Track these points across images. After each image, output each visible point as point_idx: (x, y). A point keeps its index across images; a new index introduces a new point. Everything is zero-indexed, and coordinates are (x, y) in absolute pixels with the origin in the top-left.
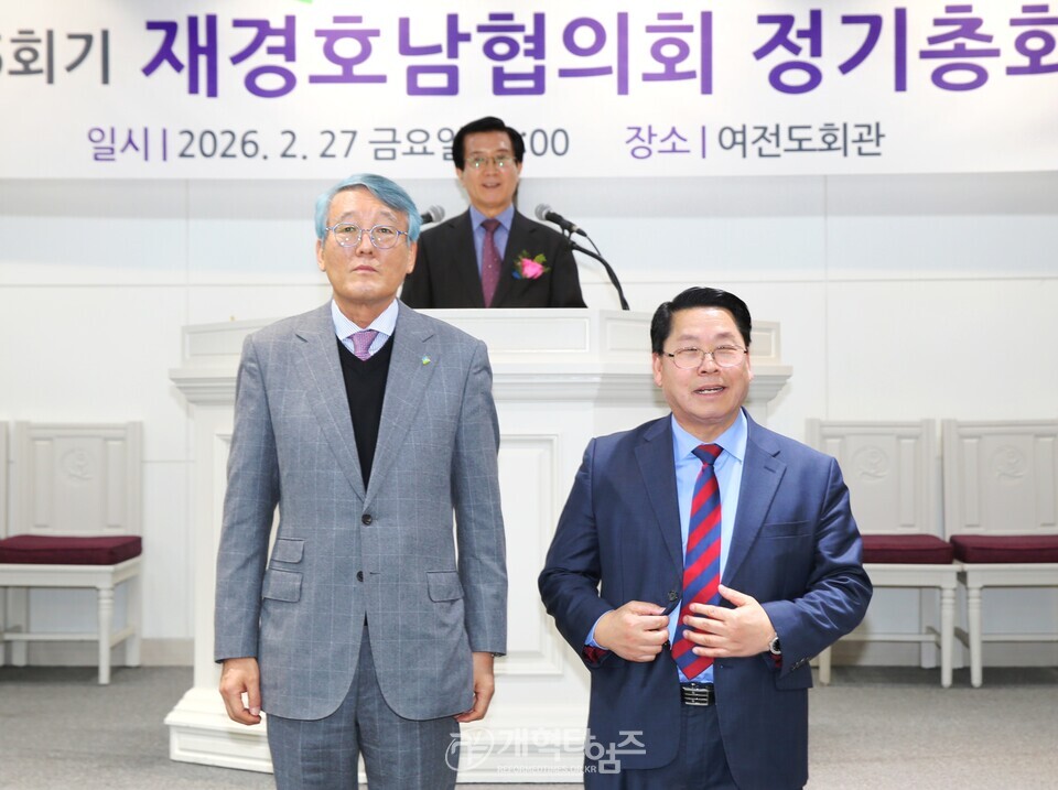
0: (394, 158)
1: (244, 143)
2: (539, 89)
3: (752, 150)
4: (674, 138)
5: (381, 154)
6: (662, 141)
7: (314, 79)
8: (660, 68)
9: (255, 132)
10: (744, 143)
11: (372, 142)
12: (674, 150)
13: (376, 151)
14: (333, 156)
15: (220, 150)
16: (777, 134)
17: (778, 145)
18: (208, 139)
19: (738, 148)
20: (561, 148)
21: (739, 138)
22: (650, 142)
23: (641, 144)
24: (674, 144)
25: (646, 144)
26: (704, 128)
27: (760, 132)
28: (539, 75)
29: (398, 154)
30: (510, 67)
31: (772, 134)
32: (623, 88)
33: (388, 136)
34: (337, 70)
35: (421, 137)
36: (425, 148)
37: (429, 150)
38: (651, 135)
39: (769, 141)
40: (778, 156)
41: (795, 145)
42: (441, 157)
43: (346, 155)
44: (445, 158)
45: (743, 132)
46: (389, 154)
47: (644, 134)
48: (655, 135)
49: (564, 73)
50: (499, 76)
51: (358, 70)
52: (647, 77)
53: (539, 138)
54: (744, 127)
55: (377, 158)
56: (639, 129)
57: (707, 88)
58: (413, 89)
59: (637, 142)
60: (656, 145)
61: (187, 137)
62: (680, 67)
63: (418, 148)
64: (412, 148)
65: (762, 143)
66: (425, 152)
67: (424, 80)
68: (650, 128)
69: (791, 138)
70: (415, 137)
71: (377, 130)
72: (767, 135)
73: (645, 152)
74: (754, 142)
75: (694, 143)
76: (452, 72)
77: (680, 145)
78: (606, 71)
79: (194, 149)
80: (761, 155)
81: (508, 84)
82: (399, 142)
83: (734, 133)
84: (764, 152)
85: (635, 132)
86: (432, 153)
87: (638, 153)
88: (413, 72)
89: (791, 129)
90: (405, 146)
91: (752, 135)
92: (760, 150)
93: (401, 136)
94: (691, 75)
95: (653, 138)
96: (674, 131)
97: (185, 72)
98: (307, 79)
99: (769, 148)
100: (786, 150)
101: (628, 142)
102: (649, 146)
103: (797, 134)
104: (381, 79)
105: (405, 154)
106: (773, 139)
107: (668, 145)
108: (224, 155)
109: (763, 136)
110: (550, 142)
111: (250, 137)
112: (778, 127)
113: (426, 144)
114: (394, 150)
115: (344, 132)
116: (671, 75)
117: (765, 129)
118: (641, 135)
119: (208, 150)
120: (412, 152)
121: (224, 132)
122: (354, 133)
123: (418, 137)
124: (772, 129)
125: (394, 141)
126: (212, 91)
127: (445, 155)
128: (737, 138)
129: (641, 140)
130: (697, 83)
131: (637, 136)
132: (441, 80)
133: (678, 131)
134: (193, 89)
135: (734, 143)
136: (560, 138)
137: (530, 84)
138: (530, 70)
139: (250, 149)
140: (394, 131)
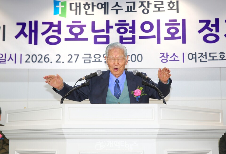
0: (90, 63)
1: (45, 58)
2: (134, 42)
3: (198, 60)
4: (174, 56)
5: (86, 61)
6: (171, 57)
7: (66, 39)
8: (170, 36)
9: (48, 55)
10: (196, 58)
11: (83, 58)
12: (174, 60)
13: (85, 60)
14: (72, 62)
15: (38, 60)
16: (206, 55)
17: (206, 58)
18: (34, 57)
19: (194, 60)
20: (140, 59)
21: (194, 56)
22: (167, 58)
23: (164, 58)
24: (174, 58)
25: (166, 58)
26: (183, 53)
27: (201, 54)
28: (133, 38)
29: (91, 61)
30: (125, 36)
31: (204, 55)
32: (159, 42)
33: (88, 56)
34: (73, 37)
35: (98, 56)
36: (99, 60)
37: (100, 60)
38: (167, 56)
39: (204, 57)
40: (207, 62)
41: (212, 58)
42: (104, 62)
43: (76, 62)
44: (105, 63)
45: (196, 54)
46: (88, 61)
47: (165, 55)
48: (169, 56)
49: (141, 37)
50: (121, 39)
51: (79, 37)
52: (166, 39)
53: (133, 57)
54: (196, 53)
55: (85, 63)
56: (164, 54)
57: (184, 42)
58: (96, 42)
59: (163, 58)
60: (169, 58)
61: (28, 56)
62: (176, 36)
63: (97, 60)
64: (95, 60)
65: (201, 58)
66: (99, 61)
67: (99, 40)
68: (167, 53)
69: (210, 56)
70: (96, 56)
71: (85, 54)
72: (203, 55)
73: (165, 61)
74: (199, 58)
75: (181, 58)
76: (108, 38)
77: (176, 59)
78: (153, 37)
79: (30, 60)
80: (201, 61)
81: (124, 41)
82: (92, 58)
83: (193, 55)
84: (202, 61)
85: (162, 55)
86: (101, 61)
87: (163, 61)
88: (96, 37)
89: (210, 54)
90: (93, 59)
91: (198, 55)
92: (201, 60)
93: (92, 56)
94: (179, 38)
95: (168, 57)
96: (174, 54)
97: (28, 37)
98: (64, 39)
99: (203, 59)
100: (209, 60)
101: (160, 58)
102: (167, 59)
103: (212, 55)
104: (86, 39)
105: (93, 61)
106: (205, 56)
107: (172, 59)
108: (39, 62)
109: (201, 56)
110: (137, 58)
111: (47, 56)
112: (206, 53)
113: (99, 59)
114: (90, 60)
115: (75, 55)
116: (173, 38)
117: (202, 54)
118: (164, 56)
119: (34, 60)
120: (95, 61)
121: (39, 55)
122: (78, 55)
123: (97, 56)
124: (204, 54)
125: (90, 58)
126: (36, 43)
127: (105, 62)
128: (194, 57)
129: (164, 57)
130: (181, 40)
131: (163, 56)
132: (104, 40)
133: (176, 54)
134: (30, 42)
135: (193, 58)
136: (140, 56)
137: (131, 41)
138: (131, 37)
139: (47, 60)
140: (90, 55)
